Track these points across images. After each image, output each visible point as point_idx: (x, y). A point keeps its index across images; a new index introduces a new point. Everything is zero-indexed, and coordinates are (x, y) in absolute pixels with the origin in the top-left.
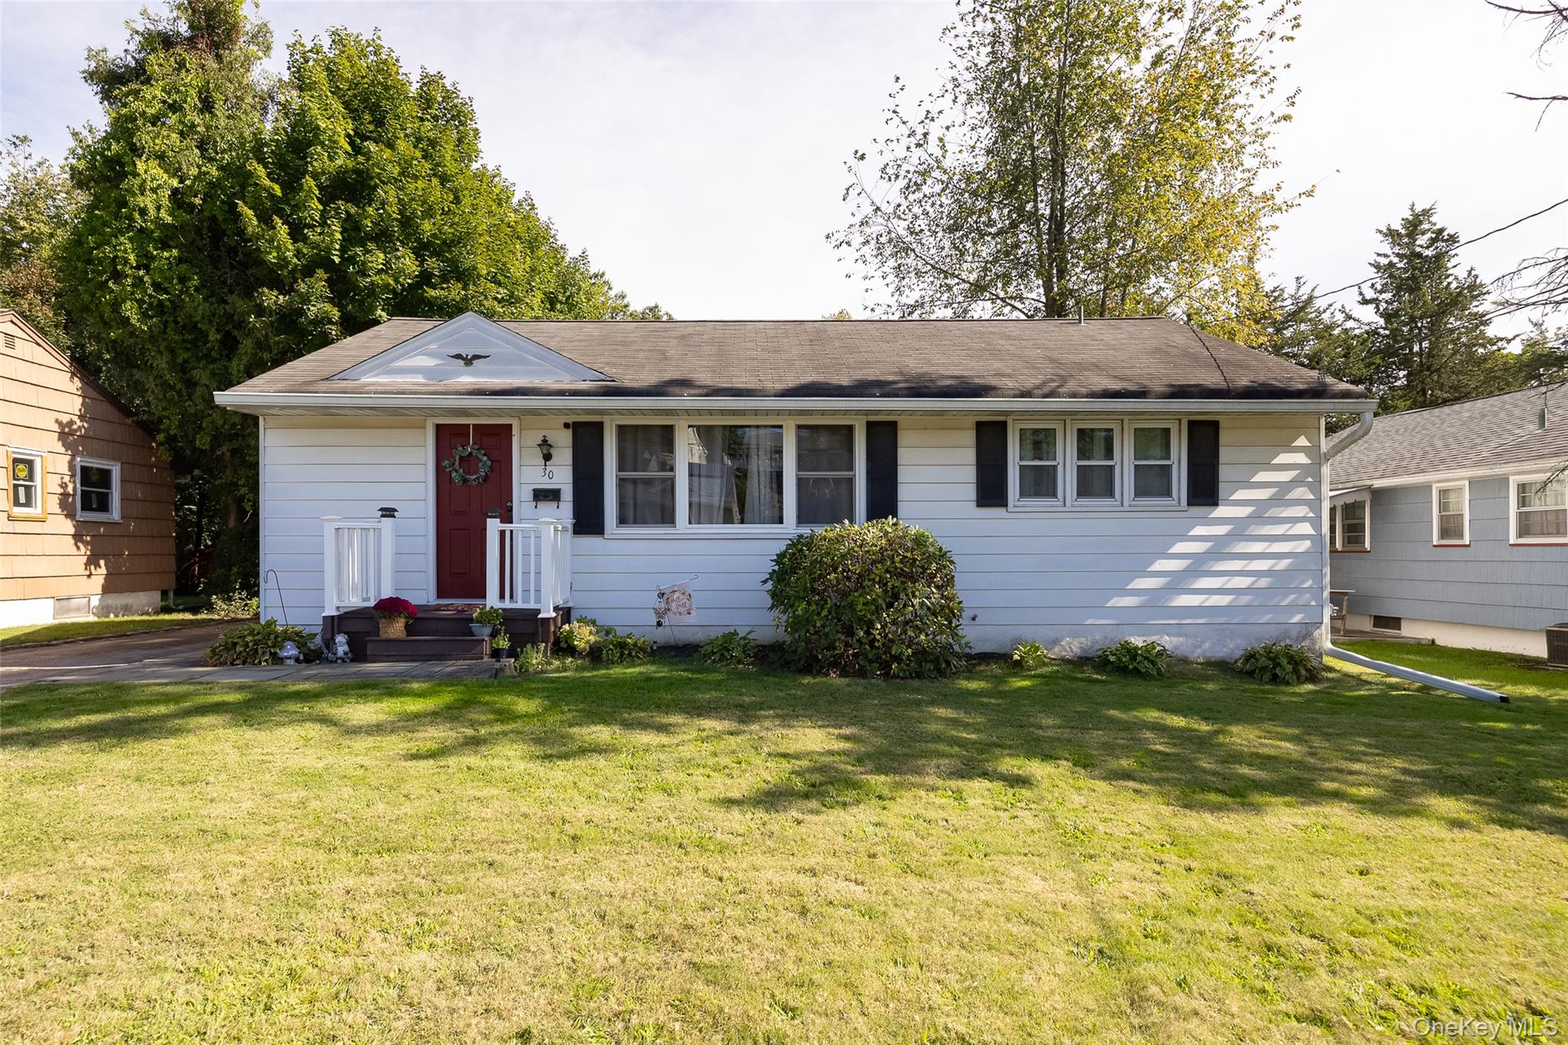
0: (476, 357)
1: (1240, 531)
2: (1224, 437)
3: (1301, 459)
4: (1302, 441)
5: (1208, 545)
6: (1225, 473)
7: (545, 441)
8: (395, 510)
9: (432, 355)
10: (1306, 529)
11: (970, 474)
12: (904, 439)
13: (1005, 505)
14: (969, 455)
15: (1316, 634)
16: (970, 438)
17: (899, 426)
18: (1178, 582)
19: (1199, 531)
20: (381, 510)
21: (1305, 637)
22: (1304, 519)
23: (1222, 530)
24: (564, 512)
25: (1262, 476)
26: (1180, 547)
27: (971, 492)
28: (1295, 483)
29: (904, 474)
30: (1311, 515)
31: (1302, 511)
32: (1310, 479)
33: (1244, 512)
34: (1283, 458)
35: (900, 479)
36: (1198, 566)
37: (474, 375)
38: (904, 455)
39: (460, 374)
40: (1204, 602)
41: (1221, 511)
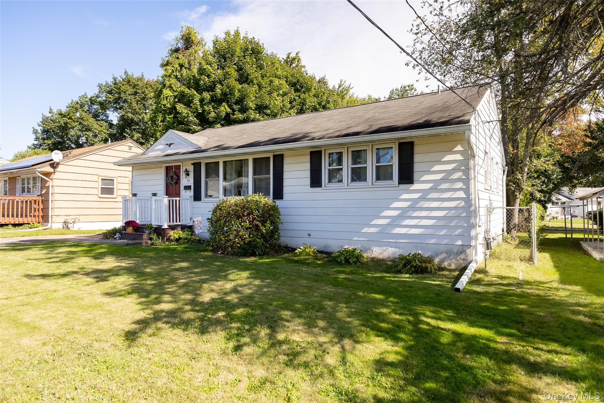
0: (171, 144)
1: (424, 196)
2: (417, 149)
3: (459, 157)
4: (459, 148)
5: (410, 203)
6: (417, 167)
7: (186, 170)
8: (156, 194)
9: (162, 145)
10: (462, 194)
11: (308, 174)
12: (286, 161)
13: (321, 187)
14: (308, 166)
15: (468, 251)
16: (308, 158)
17: (284, 156)
18: (395, 222)
19: (405, 196)
20: (152, 194)
21: (461, 253)
22: (460, 189)
23: (416, 196)
24: (191, 193)
25: (437, 168)
26: (396, 205)
27: (308, 181)
28: (455, 170)
29: (286, 175)
30: (464, 187)
31: (460, 185)
32: (463, 168)
33: (428, 186)
34: (449, 157)
35: (284, 177)
36: (404, 214)
37: (171, 150)
38: (286, 168)
39: (168, 150)
40: (408, 231)
41: (415, 186)
